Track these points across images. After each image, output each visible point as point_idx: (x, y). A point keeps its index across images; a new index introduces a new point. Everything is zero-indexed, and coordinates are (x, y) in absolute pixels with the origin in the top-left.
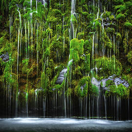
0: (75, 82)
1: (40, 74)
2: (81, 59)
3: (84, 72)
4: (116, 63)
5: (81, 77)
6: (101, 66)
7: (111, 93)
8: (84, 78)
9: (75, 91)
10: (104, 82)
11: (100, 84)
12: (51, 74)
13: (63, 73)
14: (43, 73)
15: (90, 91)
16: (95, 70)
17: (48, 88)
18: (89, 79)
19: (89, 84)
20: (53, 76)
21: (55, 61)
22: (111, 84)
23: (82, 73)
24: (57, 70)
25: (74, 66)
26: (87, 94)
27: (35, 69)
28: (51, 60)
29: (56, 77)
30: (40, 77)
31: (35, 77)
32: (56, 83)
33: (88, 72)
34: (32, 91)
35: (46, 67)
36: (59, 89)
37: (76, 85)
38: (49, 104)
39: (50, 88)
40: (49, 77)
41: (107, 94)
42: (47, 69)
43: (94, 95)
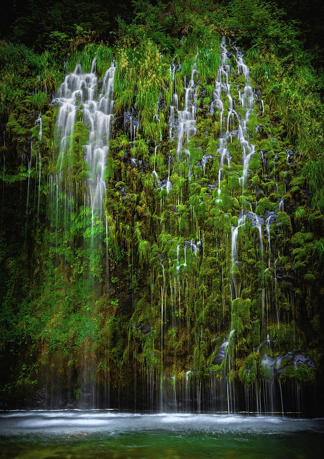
0: (238, 362)
1: (192, 349)
2: (246, 329)
3: (251, 347)
4: (296, 332)
5: (247, 354)
6: (276, 337)
7: (287, 378)
8: (250, 356)
9: (239, 375)
10: (279, 362)
11: (273, 364)
12: (206, 350)
13: (224, 347)
14: (196, 349)
15: (259, 375)
17: (203, 370)
18: (259, 358)
19: (258, 365)
20: (210, 352)
21: (211, 330)
22: (287, 365)
23: (248, 348)
24: (215, 344)
25: (236, 338)
26: (255, 379)
27: (185, 343)
28: (207, 330)
29: (213, 354)
30: (192, 354)
31: (186, 354)
32: (214, 363)
33: (256, 346)
34: (182, 374)
35: (200, 340)
36: (218, 371)
37: (241, 366)
38: (206, 393)
39: (206, 370)
40: (205, 354)
41: (282, 379)
42: (202, 343)
43: (266, 381)
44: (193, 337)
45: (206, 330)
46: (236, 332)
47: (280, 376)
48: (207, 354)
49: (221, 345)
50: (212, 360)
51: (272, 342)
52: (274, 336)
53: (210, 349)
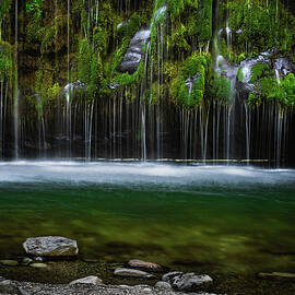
0: (170, 68)
1: (74, 43)
3: (194, 40)
4: (281, 16)
5: (187, 54)
6: (242, 23)
7: (264, 98)
8: (194, 57)
9: (171, 91)
11: (236, 73)
12: (105, 45)
13: (140, 41)
14: (83, 41)
15: (211, 92)
16: (224, 35)
17: (98, 82)
18: (208, 62)
19: (207, 74)
20: (110, 49)
21: (115, 7)
22: (263, 76)
24: (121, 33)
26: (201, 99)
27: (63, 30)
28: (107, 5)
29: (118, 52)
30: (75, 51)
31: (64, 51)
32: (120, 70)
33: (205, 41)
34: (55, 88)
36: (129, 85)
37: (174, 76)
39: (104, 82)
40: (102, 53)
41: (253, 101)
42: (97, 31)
43: (220, 103)
44: (77, 18)
45: (105, 6)
46: (169, 12)
47: (250, 96)
48: (105, 53)
49: (132, 37)
50: (115, 65)
51: (234, 33)
52: (239, 21)
53: (112, 43)
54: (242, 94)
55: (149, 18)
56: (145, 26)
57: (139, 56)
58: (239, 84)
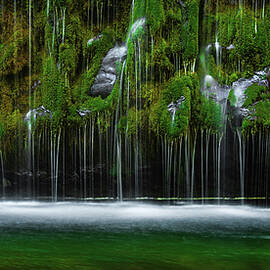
0: (149, 91)
1: (37, 62)
3: (177, 58)
5: (169, 74)
6: (233, 38)
7: (260, 125)
8: (178, 77)
9: (151, 118)
10: (239, 92)
12: (74, 65)
13: (114, 59)
14: (48, 60)
15: (197, 119)
17: (65, 108)
18: (195, 83)
19: (193, 98)
20: (80, 69)
21: (84, 19)
22: (259, 99)
23: (172, 60)
24: (93, 50)
26: (187, 127)
27: (24, 47)
28: (76, 18)
30: (39, 72)
31: (25, 71)
32: (91, 94)
33: (190, 58)
34: (16, 115)
36: (102, 111)
39: (73, 107)
40: (69, 74)
41: (249, 128)
42: (63, 49)
43: (208, 131)
44: (40, 33)
45: (73, 18)
46: (148, 25)
47: (244, 123)
48: (73, 74)
49: (106, 55)
50: (84, 89)
51: (224, 49)
52: (230, 34)
53: (81, 64)
54: (235, 120)
55: (125, 31)
56: (120, 42)
57: (113, 77)
58: (231, 109)
